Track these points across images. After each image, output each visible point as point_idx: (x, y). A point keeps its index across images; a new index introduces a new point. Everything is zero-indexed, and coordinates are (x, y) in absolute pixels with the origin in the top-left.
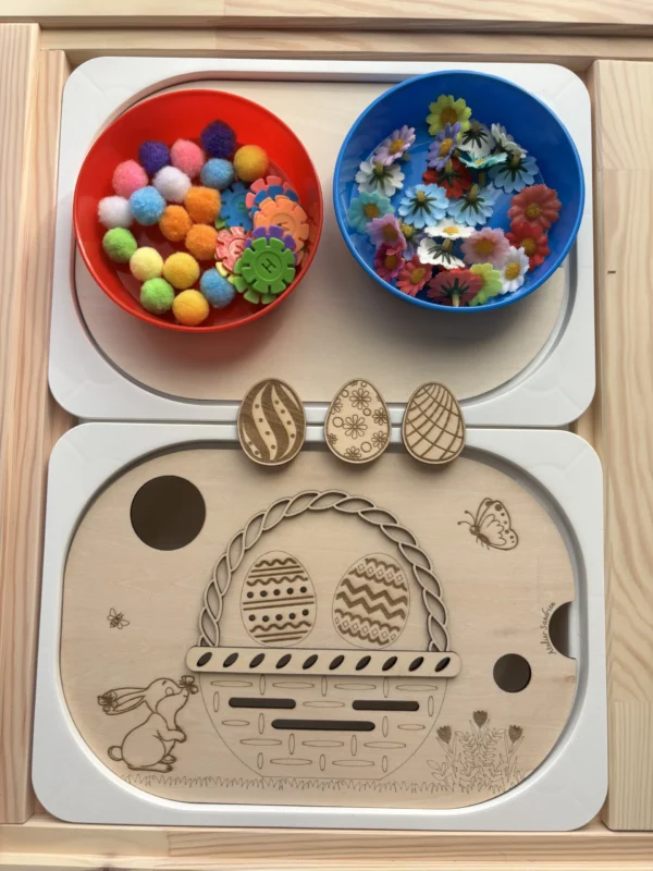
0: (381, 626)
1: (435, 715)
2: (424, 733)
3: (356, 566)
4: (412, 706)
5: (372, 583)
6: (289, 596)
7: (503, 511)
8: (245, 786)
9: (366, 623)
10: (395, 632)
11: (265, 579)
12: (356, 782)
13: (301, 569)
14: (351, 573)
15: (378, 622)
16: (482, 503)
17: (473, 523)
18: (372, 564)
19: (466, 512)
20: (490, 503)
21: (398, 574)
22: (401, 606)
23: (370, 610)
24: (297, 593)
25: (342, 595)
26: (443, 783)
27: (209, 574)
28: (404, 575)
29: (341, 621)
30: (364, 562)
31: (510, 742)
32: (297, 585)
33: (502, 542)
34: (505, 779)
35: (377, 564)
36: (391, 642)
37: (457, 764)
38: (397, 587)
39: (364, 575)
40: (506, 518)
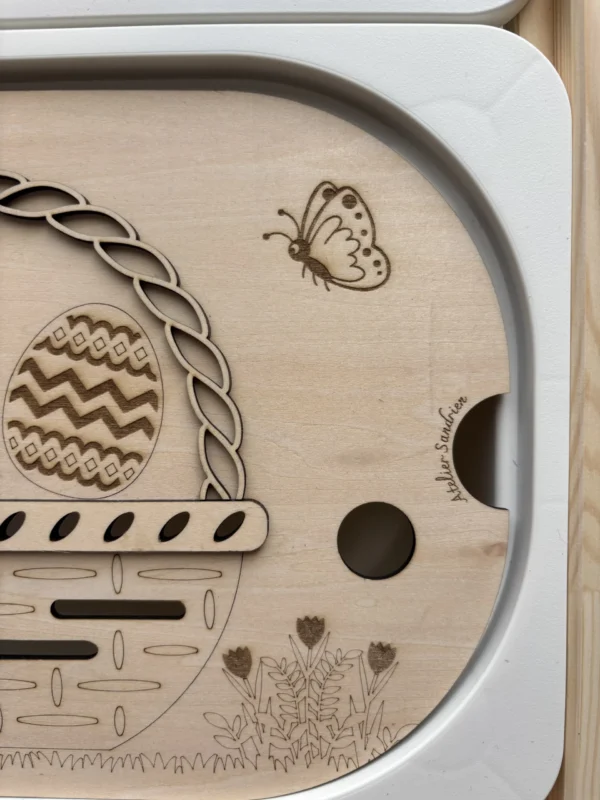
0: (105, 452)
1: (218, 627)
2: (197, 661)
3: (48, 332)
4: (172, 611)
5: (82, 367)
7: (359, 208)
9: (73, 447)
10: (132, 463)
12: (63, 755)
14: (38, 347)
15: (96, 445)
16: (315, 192)
17: (295, 236)
18: (82, 327)
19: (281, 212)
20: (331, 192)
21: (139, 343)
22: (145, 410)
23: (80, 420)
25: (21, 392)
26: (236, 755)
28: (153, 348)
29: (23, 443)
30: (65, 324)
31: (370, 673)
33: (357, 273)
34: (360, 743)
35: (94, 325)
36: (126, 483)
37: (262, 719)
38: (135, 372)
39: (66, 349)
40: (365, 223)
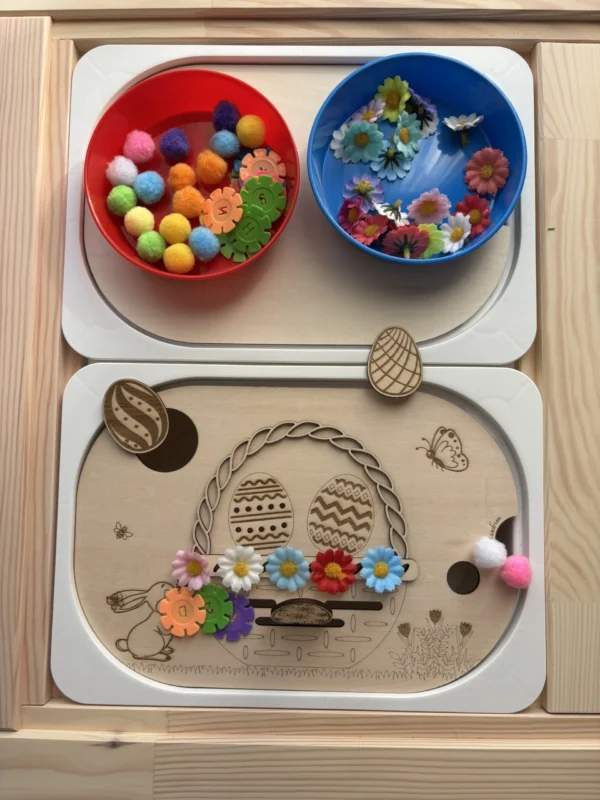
0: (350, 537)
1: (396, 613)
2: (387, 629)
3: (327, 486)
4: (377, 606)
5: (341, 501)
6: (269, 511)
7: (455, 438)
8: (233, 673)
9: (337, 534)
10: (361, 541)
11: (249, 497)
12: (327, 670)
13: (281, 488)
14: (323, 491)
15: (346, 533)
16: (437, 431)
17: (429, 448)
18: (342, 484)
19: (423, 439)
20: (444, 431)
21: (365, 491)
22: (366, 519)
23: (340, 523)
24: (277, 508)
25: (315, 510)
26: (403, 671)
27: (201, 492)
28: (369, 493)
29: (315, 532)
30: (335, 483)
31: (461, 636)
32: (277, 502)
33: (454, 464)
34: (457, 668)
35: (346, 483)
36: (358, 550)
37: (415, 655)
38: (363, 503)
39: (335, 493)
40: (458, 444)
